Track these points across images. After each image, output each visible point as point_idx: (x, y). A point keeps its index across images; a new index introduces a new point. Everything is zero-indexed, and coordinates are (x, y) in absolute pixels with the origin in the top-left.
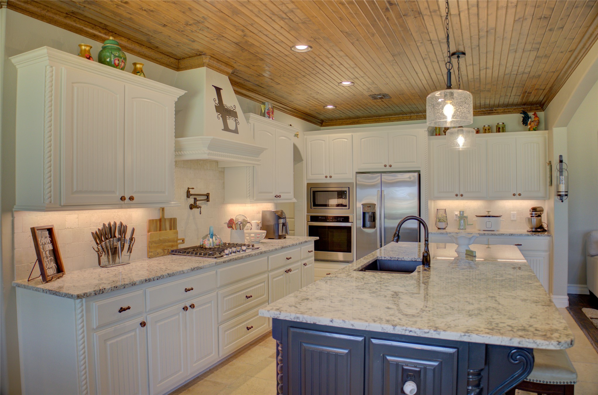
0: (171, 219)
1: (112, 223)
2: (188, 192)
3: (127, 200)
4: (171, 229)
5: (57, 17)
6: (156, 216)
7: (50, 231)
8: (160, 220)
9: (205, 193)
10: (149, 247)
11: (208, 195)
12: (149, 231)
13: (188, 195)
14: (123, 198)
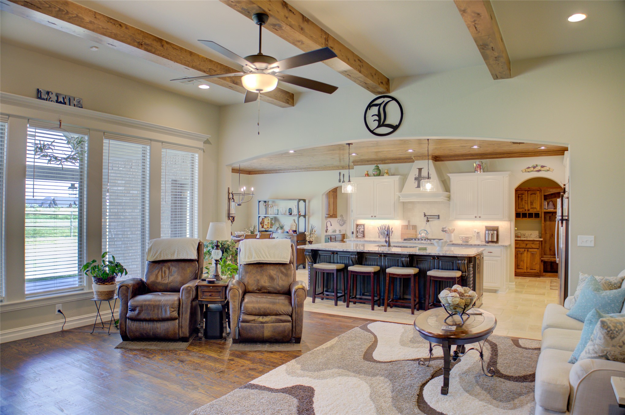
0: (413, 226)
1: (385, 225)
2: (425, 214)
3: (373, 217)
4: (413, 229)
5: (366, 163)
6: (406, 223)
7: (364, 225)
8: (407, 226)
9: (437, 215)
10: (401, 236)
11: (439, 216)
12: (402, 229)
13: (425, 216)
14: (372, 216)
